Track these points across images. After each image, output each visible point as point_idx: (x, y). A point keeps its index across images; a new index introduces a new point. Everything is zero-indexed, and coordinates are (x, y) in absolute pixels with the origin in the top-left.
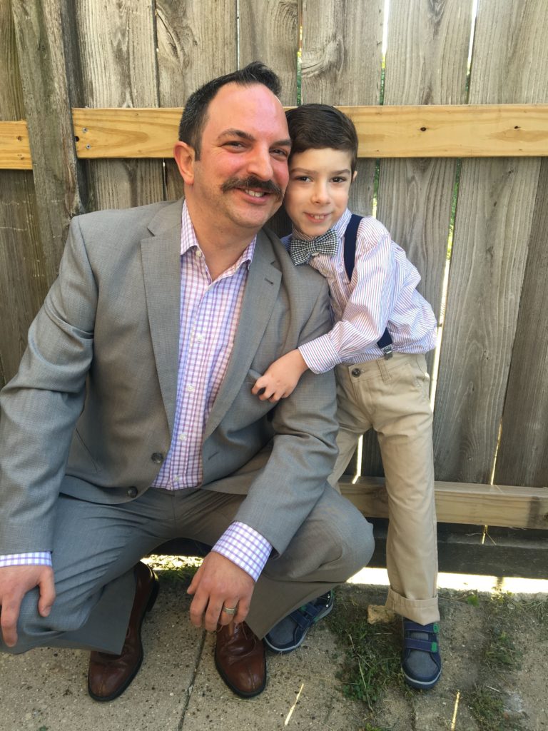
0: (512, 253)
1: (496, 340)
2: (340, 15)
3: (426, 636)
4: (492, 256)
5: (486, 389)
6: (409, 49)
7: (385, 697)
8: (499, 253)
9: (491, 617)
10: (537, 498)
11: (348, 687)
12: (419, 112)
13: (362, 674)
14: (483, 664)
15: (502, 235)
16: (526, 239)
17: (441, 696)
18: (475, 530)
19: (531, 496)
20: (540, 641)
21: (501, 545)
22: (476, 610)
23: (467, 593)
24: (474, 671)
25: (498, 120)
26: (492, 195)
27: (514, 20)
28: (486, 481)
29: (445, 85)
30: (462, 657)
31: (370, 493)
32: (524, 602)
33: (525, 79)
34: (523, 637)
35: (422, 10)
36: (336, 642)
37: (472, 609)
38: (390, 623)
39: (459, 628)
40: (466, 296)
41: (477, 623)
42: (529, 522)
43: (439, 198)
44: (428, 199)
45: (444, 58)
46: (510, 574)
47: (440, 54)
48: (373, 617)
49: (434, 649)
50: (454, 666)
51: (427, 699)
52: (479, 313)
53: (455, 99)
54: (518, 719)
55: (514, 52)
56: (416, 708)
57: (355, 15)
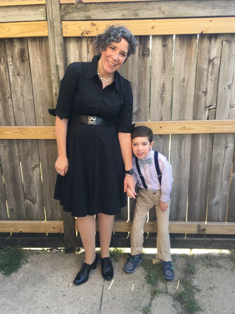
0: (186, 157)
1: (184, 180)
2: (138, 100)
3: (169, 266)
4: (181, 158)
5: (183, 194)
6: (156, 108)
7: (159, 282)
8: (183, 157)
9: (188, 260)
10: (199, 225)
11: (148, 281)
12: (159, 123)
13: (152, 277)
14: (186, 273)
15: (183, 152)
16: (190, 154)
17: (174, 282)
18: (182, 235)
19: (197, 224)
20: (203, 266)
21: (190, 239)
22: (184, 259)
23: (182, 254)
24: (183, 275)
25: (179, 125)
26: (180, 142)
27: (182, 101)
28: (185, 220)
29: (166, 116)
30: (180, 272)
31: (152, 225)
32: (198, 256)
33: (186, 115)
34: (197, 266)
35: (159, 99)
36: (144, 270)
37: (183, 259)
38: (159, 264)
39: (180, 264)
40: (175, 168)
41: (185, 262)
42: (197, 232)
43: (166, 143)
44: (163, 144)
45: (165, 110)
46: (194, 248)
47: (164, 109)
48: (154, 262)
49: (172, 269)
50: (178, 274)
51: (170, 282)
52: (179, 173)
53: (168, 120)
54: (196, 286)
55: (183, 108)
56: (167, 285)
57: (142, 100)
